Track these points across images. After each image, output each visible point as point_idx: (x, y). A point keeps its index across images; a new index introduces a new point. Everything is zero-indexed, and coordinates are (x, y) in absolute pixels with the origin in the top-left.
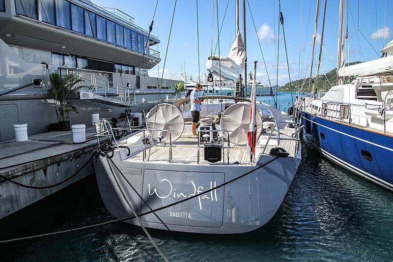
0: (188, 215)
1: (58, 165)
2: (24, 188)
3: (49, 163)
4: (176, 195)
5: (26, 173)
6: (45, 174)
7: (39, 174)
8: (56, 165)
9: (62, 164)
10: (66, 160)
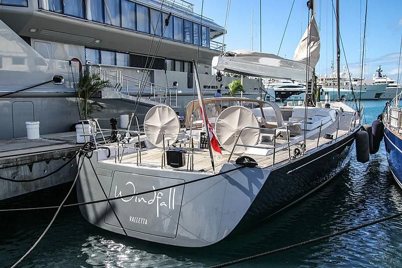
0: (145, 221)
1: (48, 163)
2: (4, 180)
3: (36, 160)
4: (137, 200)
5: (7, 167)
6: (31, 170)
7: (23, 169)
8: (44, 162)
9: (52, 162)
10: (57, 159)
